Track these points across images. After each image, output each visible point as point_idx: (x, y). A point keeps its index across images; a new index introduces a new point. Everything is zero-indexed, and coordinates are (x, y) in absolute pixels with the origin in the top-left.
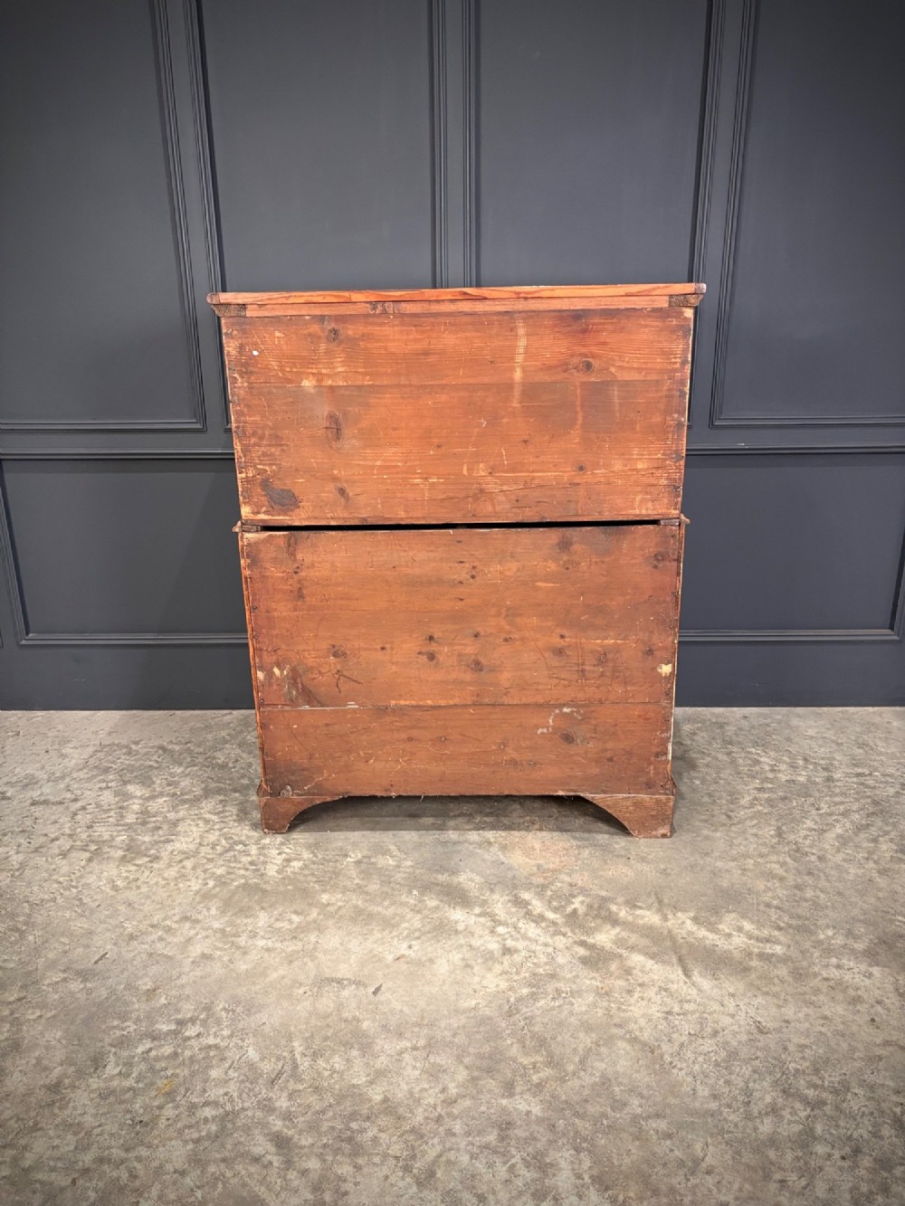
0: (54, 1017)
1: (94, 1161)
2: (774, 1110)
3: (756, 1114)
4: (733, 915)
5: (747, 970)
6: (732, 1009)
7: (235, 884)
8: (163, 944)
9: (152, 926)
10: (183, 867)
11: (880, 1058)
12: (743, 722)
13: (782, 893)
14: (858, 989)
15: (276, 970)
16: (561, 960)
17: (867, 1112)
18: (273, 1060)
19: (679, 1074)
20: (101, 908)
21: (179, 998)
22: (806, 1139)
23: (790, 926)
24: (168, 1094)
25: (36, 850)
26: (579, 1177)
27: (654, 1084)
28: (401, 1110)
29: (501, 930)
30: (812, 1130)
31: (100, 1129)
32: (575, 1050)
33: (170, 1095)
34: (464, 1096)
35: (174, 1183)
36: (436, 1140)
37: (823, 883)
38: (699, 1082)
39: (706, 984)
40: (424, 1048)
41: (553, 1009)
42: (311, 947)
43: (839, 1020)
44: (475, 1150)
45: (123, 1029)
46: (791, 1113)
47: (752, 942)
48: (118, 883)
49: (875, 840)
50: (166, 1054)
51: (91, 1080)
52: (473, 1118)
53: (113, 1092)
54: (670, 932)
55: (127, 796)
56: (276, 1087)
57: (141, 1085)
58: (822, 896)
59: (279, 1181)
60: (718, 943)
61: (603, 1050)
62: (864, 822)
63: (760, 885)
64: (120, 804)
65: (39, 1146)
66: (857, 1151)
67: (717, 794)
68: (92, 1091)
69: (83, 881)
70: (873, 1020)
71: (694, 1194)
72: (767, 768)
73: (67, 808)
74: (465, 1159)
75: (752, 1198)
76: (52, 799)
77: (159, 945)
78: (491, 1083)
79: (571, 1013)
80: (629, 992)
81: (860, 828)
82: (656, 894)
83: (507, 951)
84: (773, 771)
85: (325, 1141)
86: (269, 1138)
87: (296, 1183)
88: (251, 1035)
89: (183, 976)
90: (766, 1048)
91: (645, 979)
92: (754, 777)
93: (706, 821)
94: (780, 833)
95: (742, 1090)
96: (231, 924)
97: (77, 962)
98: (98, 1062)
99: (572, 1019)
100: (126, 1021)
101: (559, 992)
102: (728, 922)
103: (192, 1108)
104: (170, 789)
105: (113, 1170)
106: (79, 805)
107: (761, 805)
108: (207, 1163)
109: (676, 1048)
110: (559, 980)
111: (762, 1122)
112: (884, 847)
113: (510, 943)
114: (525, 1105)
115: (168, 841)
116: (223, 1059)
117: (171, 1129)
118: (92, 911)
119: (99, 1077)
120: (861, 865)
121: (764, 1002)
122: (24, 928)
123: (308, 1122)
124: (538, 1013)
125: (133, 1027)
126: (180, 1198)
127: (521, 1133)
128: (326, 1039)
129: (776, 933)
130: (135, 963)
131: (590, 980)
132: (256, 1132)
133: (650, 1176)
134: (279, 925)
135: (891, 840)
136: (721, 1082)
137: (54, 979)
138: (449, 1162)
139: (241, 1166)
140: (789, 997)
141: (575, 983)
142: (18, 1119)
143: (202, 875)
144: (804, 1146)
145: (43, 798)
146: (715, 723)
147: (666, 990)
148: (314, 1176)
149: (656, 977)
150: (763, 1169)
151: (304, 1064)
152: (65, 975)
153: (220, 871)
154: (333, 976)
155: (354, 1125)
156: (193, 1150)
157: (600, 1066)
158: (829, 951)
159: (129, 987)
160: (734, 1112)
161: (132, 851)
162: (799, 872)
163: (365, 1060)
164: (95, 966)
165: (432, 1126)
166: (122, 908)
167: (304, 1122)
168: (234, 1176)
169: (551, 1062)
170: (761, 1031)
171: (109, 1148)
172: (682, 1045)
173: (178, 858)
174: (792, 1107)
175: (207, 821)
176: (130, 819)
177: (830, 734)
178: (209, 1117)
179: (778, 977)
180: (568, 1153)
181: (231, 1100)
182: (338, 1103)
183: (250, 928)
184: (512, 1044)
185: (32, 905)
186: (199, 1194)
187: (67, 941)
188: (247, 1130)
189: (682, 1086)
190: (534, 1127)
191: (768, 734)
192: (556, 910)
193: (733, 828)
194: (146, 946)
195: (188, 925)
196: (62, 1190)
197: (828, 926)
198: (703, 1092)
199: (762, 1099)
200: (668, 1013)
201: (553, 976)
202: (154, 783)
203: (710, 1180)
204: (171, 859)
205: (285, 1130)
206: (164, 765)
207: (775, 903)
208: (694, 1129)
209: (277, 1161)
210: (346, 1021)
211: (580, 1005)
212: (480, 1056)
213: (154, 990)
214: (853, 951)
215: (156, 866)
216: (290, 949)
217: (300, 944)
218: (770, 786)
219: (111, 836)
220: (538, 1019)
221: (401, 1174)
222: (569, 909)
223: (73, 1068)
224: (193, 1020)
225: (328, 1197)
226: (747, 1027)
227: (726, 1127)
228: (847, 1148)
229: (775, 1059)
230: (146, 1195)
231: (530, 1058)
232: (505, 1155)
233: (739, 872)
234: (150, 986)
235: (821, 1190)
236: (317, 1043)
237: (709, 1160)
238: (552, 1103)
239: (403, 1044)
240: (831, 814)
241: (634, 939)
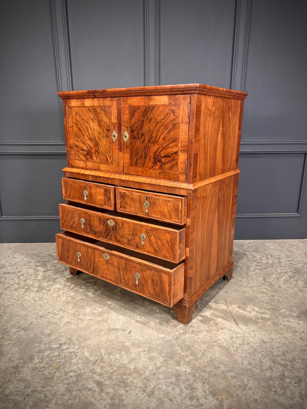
0: (15, 343)
1: (31, 391)
2: (270, 368)
3: (265, 369)
4: (251, 305)
5: (257, 323)
6: (253, 336)
7: (78, 298)
8: (53, 318)
9: (49, 313)
10: (59, 293)
11: (305, 350)
12: (249, 244)
14: (295, 328)
15: (93, 326)
16: (193, 321)
17: (302, 368)
18: (94, 356)
19: (237, 357)
20: (30, 307)
21: (60, 336)
22: (282, 377)
23: (271, 309)
24: (57, 368)
25: (6, 289)
26: (205, 392)
27: (229, 361)
28: (141, 372)
29: (172, 311)
30: (284, 374)
31: (33, 381)
32: (200, 350)
33: (58, 369)
34: (163, 366)
35: (61, 398)
36: (154, 381)
37: (280, 295)
38: (244, 360)
39: (244, 327)
40: (148, 351)
41: (192, 337)
42: (106, 318)
43: (290, 338)
44: (168, 384)
45: (40, 347)
46: (276, 369)
47: (258, 314)
48: (36, 299)
49: (297, 281)
50: (56, 355)
51: (29, 364)
52: (166, 373)
53: (37, 368)
54: (230, 311)
55: (38, 271)
56: (96, 365)
57: (47, 366)
58: (281, 299)
59: (99, 396)
60: (247, 314)
61: (210, 350)
62: (292, 275)
63: (259, 295)
64: (35, 273)
65: (11, 387)
66: (300, 381)
67: (242, 267)
68: (29, 368)
69: (24, 298)
70: (301, 338)
71: (246, 396)
72: (259, 259)
73: (17, 275)
74: (164, 387)
75: (266, 397)
76: (11, 272)
77: (52, 319)
78: (171, 362)
79: (198, 338)
80: (218, 331)
81: (291, 277)
82: (224, 299)
84: (260, 259)
85: (114, 383)
86: (94, 382)
87: (104, 397)
88: (86, 348)
89: (61, 329)
90: (266, 348)
91: (223, 326)
92: (254, 262)
93: (239, 276)
94: (264, 279)
95: (259, 361)
96: (77, 311)
97: (22, 325)
98: (31, 358)
99: (199, 340)
100: (41, 344)
101: (193, 331)
102: (249, 308)
103: (66, 373)
104: (53, 268)
105: (38, 394)
106: (21, 273)
107: (257, 270)
108: (73, 391)
109: (235, 348)
110: (193, 328)
111: (267, 372)
112: (300, 283)
113: (175, 316)
114: (184, 368)
115: (53, 285)
116: (76, 356)
117: (59, 380)
118: (27, 308)
119: (32, 363)
120: (293, 289)
121: (264, 333)
122: (3, 314)
123: (108, 376)
124: (187, 338)
125: (43, 346)
126: (63, 403)
127: (184, 378)
128: (113, 348)
129: (266, 311)
130: (43, 325)
131: (204, 327)
132: (90, 380)
133: (230, 391)
134: (94, 311)
135: (302, 281)
136: (252, 359)
137: (14, 331)
138: (159, 388)
139: (85, 392)
140: (272, 331)
141: (198, 328)
142: (3, 378)
143: (66, 296)
144: (282, 379)
145: (8, 272)
146: (240, 245)
147: (230, 330)
148: (111, 395)
149: (226, 326)
150: (269, 387)
151: (105, 357)
152: (18, 329)
153: (72, 294)
154: (114, 328)
155: (124, 377)
156: (67, 387)
157: (210, 355)
159: (41, 333)
160: (257, 369)
161: (41, 288)
162: (272, 291)
163: (127, 355)
164: (29, 326)
165: (152, 376)
166: (38, 307)
167: (107, 376)
168: (82, 395)
169: (192, 354)
170: (264, 342)
171: (37, 387)
172: (237, 348)
173: (57, 290)
174: (277, 367)
175: (67, 278)
176: (39, 278)
177: (279, 248)
178: (72, 375)
179: (268, 325)
180: (200, 384)
181: (80, 370)
182: (118, 370)
183: (84, 313)
184: (178, 349)
185: (5, 306)
186: (70, 402)
187: (18, 318)
188: (86, 380)
189: (238, 361)
190: (188, 376)
191: (258, 248)
193: (249, 278)
194: (47, 319)
195: (61, 312)
196: (20, 402)
197: (283, 308)
198: (246, 363)
199: (266, 364)
200: (231, 337)
201: (191, 326)
202: (47, 266)
203: (251, 392)
204: (55, 291)
205: (100, 379)
206: (51, 260)
207: (265, 301)
208: (244, 375)
209: (97, 390)
210: (120, 342)
211: (201, 336)
212: (168, 353)
213: (50, 334)
214: (292, 316)
215: (49, 293)
216: (98, 319)
217: (102, 317)
218: (260, 264)
219: (33, 283)
220: (187, 340)
221: (142, 393)
223: (22, 361)
224: (65, 344)
225: (116, 401)
226: (259, 341)
227: (255, 374)
228: (297, 380)
229: (269, 351)
230: (51, 403)
231: (185, 353)
232: (179, 386)
233: (252, 291)
234: (49, 332)
235: (289, 394)
236: (109, 350)
237: (249, 385)
238: (194, 368)
239: (140, 350)
240: (281, 273)
241: (218, 314)
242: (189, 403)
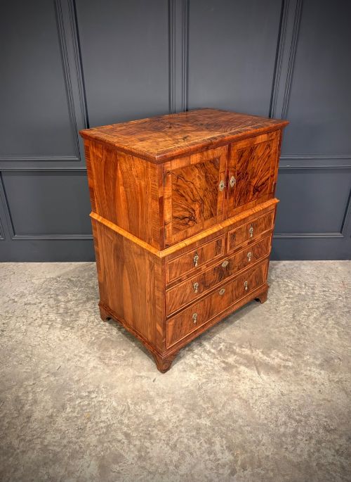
0: (47, 390)
1: (67, 442)
2: (285, 423)
3: (279, 425)
4: (276, 350)
5: (279, 372)
6: (273, 387)
7: (102, 338)
9: (75, 355)
10: (83, 331)
11: (321, 405)
12: (283, 267)
13: (293, 341)
14: (316, 379)
15: (119, 372)
16: (216, 368)
17: (315, 424)
18: (121, 406)
19: (255, 411)
20: (56, 348)
21: (88, 383)
22: (295, 434)
23: (295, 355)
25: (30, 324)
26: (222, 447)
27: (247, 414)
28: (165, 424)
29: (196, 356)
30: (297, 430)
31: (68, 431)
32: (221, 402)
33: (89, 419)
34: (185, 419)
35: (94, 450)
36: (176, 434)
37: (307, 337)
38: (261, 413)
39: (265, 377)
40: (171, 401)
41: (214, 387)
42: (131, 363)
43: (308, 391)
44: (189, 437)
45: (70, 395)
46: (290, 425)
47: (281, 361)
48: (61, 338)
49: (327, 319)
50: (86, 404)
51: (62, 414)
52: (188, 426)
53: (70, 418)
54: (253, 357)
55: (59, 301)
56: (123, 416)
57: (79, 415)
58: (307, 342)
59: (127, 448)
60: (270, 361)
61: (230, 402)
62: (324, 312)
63: (285, 338)
64: (57, 305)
65: (49, 437)
66: (311, 438)
68: (63, 418)
69: (48, 337)
70: (320, 391)
71: (258, 452)
72: (291, 288)
73: (38, 306)
74: (186, 440)
75: (276, 454)
76: (32, 302)
77: (79, 363)
78: (193, 414)
79: (220, 389)
80: (239, 380)
81: (323, 314)
82: (249, 342)
83: (198, 365)
84: (293, 289)
85: (141, 435)
86: (123, 433)
87: (133, 449)
88: (113, 397)
89: (88, 375)
90: (284, 401)
91: (245, 375)
92: (286, 292)
93: (268, 311)
94: (294, 317)
95: (275, 416)
96: (102, 354)
97: (51, 369)
98: (64, 407)
99: (220, 391)
100: (71, 392)
101: (215, 381)
102: (274, 353)
103: (97, 423)
104: (74, 298)
105: (74, 445)
106: (42, 305)
107: (288, 304)
108: (103, 443)
109: (254, 401)
110: (216, 376)
111: (281, 428)
112: (330, 322)
113: (199, 362)
114: (205, 422)
115: (76, 321)
116: (105, 406)
117: (91, 431)
118: (53, 349)
119: (65, 412)
120: (321, 330)
121: (284, 384)
122: (31, 356)
123: (135, 428)
124: (209, 388)
125: (74, 394)
126: (96, 455)
127: (203, 431)
128: (138, 398)
129: (290, 357)
130: (71, 370)
131: (226, 376)
132: (118, 431)
133: (244, 446)
134: (119, 355)
135: (333, 319)
136: (268, 413)
137: (44, 376)
138: (181, 442)
139: (115, 443)
140: (292, 382)
141: (221, 377)
142: (40, 428)
143: (90, 335)
144: (294, 436)
145: (28, 302)
146: (273, 268)
147: (251, 380)
148: (138, 447)
149: (248, 375)
150: (281, 444)
151: (132, 407)
152: (48, 374)
153: (96, 333)
154: (139, 374)
155: (150, 429)
156: (99, 438)
157: (229, 408)
158: (307, 364)
159: (70, 379)
160: (272, 424)
161: (64, 325)
162: (299, 333)
163: (152, 406)
164: (57, 371)
165: (175, 429)
166: (64, 348)
167: (133, 428)
168: (113, 447)
169: (213, 407)
170: (282, 395)
171: (71, 438)
172: (256, 400)
173: (81, 327)
174: (291, 423)
175: (89, 312)
177: (315, 273)
178: (103, 426)
179: (289, 374)
180: (219, 439)
181: (109, 420)
182: (144, 421)
183: (109, 356)
184: (200, 400)
185: (32, 347)
186: (102, 453)
187: (46, 361)
188: (115, 431)
189: (256, 415)
190: (208, 429)
191: (292, 273)
192: (214, 348)
193: (277, 314)
194: (74, 363)
195: (87, 355)
196: (58, 452)
197: (307, 355)
198: (263, 417)
199: (281, 419)
200: (252, 388)
201: (214, 375)
202: (68, 295)
203: (263, 448)
204: (78, 328)
205: (128, 431)
206: (71, 287)
207: (290, 345)
208: (259, 430)
209: (126, 441)
210: (144, 391)
211: (223, 385)
212: (190, 405)
213: (79, 380)
214: (315, 364)
215: (73, 331)
216: (123, 364)
217: (127, 362)
218: (292, 296)
219: (55, 318)
220: (209, 391)
221: (166, 446)
222: (219, 348)
223: (56, 410)
224: (93, 392)
225: (143, 454)
226: (278, 394)
227: (269, 429)
228: (308, 437)
229: (286, 405)
230: (85, 454)
231: (206, 405)
232: (199, 439)
233: (279, 333)
234: (77, 378)
235: (298, 451)
236: (135, 400)
237: (264, 441)
238: (213, 421)
239: (164, 400)
240: (313, 308)
241: (241, 360)
242: (207, 457)
